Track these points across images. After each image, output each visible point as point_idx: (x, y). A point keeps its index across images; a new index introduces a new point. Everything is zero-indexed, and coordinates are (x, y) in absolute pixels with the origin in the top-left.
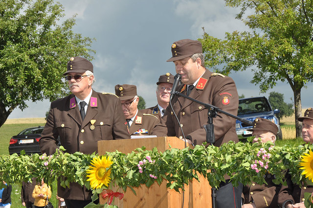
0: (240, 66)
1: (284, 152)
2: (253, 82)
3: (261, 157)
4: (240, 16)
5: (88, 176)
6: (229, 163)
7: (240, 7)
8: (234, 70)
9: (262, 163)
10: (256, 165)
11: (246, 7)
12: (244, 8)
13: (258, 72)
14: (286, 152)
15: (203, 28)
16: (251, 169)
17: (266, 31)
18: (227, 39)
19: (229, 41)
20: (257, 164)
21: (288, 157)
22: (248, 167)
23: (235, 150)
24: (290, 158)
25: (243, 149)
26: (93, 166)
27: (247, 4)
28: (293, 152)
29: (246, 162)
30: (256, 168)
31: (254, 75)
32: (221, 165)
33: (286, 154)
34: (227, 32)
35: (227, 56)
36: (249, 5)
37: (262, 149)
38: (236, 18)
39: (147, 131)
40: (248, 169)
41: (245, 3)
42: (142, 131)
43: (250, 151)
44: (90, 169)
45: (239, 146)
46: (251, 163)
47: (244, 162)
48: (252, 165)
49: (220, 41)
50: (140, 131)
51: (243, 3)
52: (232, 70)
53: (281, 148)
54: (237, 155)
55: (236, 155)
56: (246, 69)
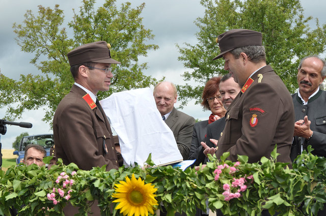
0: (33, 106)
1: (93, 178)
2: (44, 120)
3: (61, 183)
4: (34, 61)
6: (17, 192)
7: (35, 53)
8: (27, 108)
9: (62, 192)
10: (54, 194)
11: (40, 53)
12: (38, 54)
13: (49, 112)
14: (95, 178)
16: (46, 200)
17: (57, 75)
18: (21, 81)
19: (23, 82)
20: (56, 193)
21: (97, 184)
22: (42, 197)
23: (27, 175)
24: (100, 186)
25: (38, 174)
28: (104, 177)
29: (41, 190)
30: (54, 199)
31: (46, 114)
32: (7, 194)
33: (94, 180)
34: (22, 74)
35: (21, 96)
36: (42, 52)
37: (63, 174)
38: (31, 62)
40: (43, 200)
41: (39, 50)
43: (47, 176)
45: (32, 170)
46: (47, 192)
47: (38, 191)
48: (49, 195)
49: (16, 82)
51: (37, 49)
52: (26, 108)
53: (88, 172)
54: (29, 182)
55: (27, 181)
56: (39, 108)
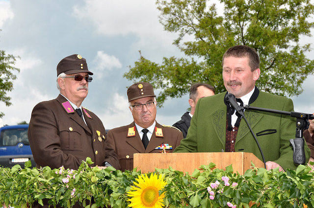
0: (176, 93)
4: (177, 42)
5: (129, 200)
7: (179, 33)
8: (171, 96)
11: (184, 33)
12: (182, 34)
15: (140, 52)
18: (164, 64)
19: (166, 66)
26: (136, 186)
27: (186, 30)
34: (165, 57)
36: (187, 32)
38: (173, 44)
39: (171, 147)
41: (183, 29)
42: (165, 147)
44: (132, 191)
49: (158, 66)
50: (163, 146)
51: (181, 28)
52: (169, 96)
56: (182, 96)
